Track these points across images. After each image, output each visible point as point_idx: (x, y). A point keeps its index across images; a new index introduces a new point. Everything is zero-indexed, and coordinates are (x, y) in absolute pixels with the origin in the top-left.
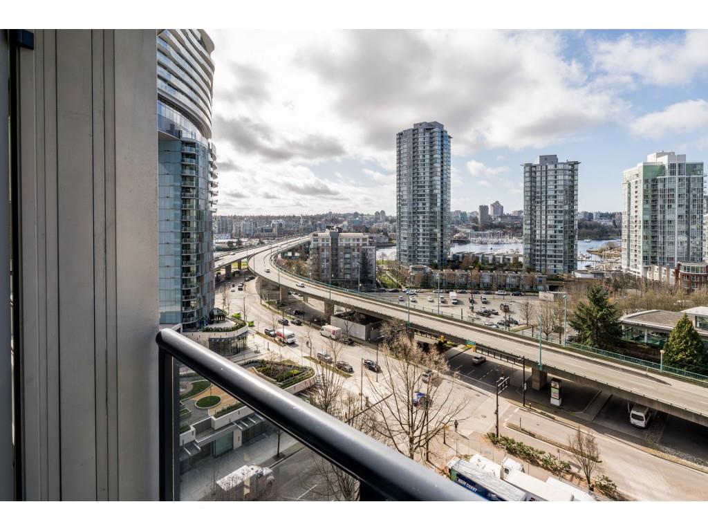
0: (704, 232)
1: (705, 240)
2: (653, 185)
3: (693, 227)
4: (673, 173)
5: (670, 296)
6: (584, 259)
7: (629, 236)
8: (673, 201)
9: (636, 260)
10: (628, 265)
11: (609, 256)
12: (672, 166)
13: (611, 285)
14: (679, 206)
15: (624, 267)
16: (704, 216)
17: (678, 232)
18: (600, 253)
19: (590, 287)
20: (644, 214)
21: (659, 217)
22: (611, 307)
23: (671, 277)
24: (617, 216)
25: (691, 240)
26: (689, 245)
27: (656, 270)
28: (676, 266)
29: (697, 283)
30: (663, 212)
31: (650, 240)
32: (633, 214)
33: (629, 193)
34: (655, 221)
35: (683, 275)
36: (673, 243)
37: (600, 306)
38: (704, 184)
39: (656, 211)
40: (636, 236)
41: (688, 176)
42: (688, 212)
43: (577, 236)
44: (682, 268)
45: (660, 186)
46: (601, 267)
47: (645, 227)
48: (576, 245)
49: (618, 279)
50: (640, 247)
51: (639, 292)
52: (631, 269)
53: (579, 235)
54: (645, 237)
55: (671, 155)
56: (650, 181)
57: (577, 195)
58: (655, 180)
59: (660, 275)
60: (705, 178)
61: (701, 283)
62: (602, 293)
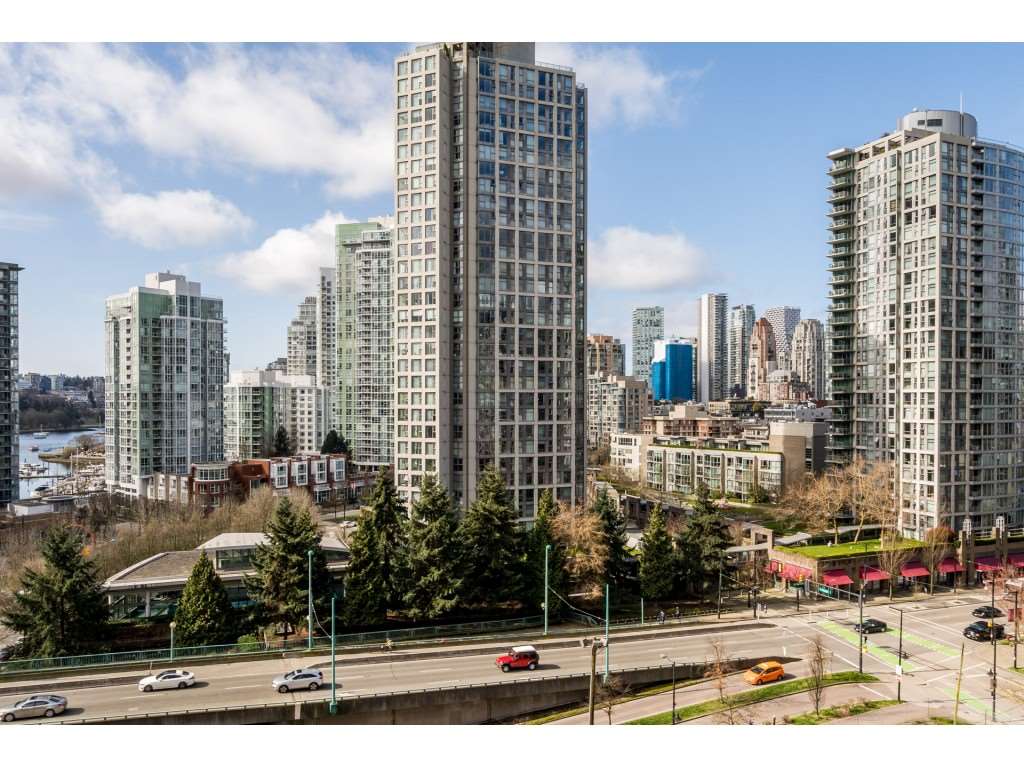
0: (225, 412)
1: (225, 426)
2: (154, 330)
3: (211, 404)
4: (183, 312)
5: (182, 524)
6: (34, 474)
7: (117, 424)
8: (185, 362)
9: (129, 468)
10: (117, 478)
11: (83, 464)
12: (182, 299)
13: (88, 520)
14: (193, 369)
15: (110, 482)
16: (224, 386)
17: (192, 412)
18: (65, 459)
19: (48, 533)
20: (142, 382)
21: (165, 388)
22: (89, 565)
23: (183, 491)
24: (96, 385)
25: (209, 426)
26: (206, 434)
27: (161, 482)
28: (189, 472)
29: (217, 495)
30: (170, 379)
31: (151, 428)
32: (123, 380)
33: (117, 341)
34: (157, 395)
35: (199, 485)
36: (183, 433)
37: (67, 569)
38: (224, 335)
39: (159, 376)
40: (129, 422)
41: (204, 321)
42: (204, 380)
43: (17, 426)
44: (197, 473)
45: (165, 333)
46: (69, 487)
47: (143, 405)
48: (17, 446)
49: (99, 508)
50: (135, 442)
51: (136, 526)
52: (122, 485)
53: (22, 423)
54: (144, 424)
55: (180, 279)
56: (150, 321)
57: (16, 337)
58: (156, 321)
59: (167, 491)
60: (225, 326)
61: (222, 495)
62: (71, 540)
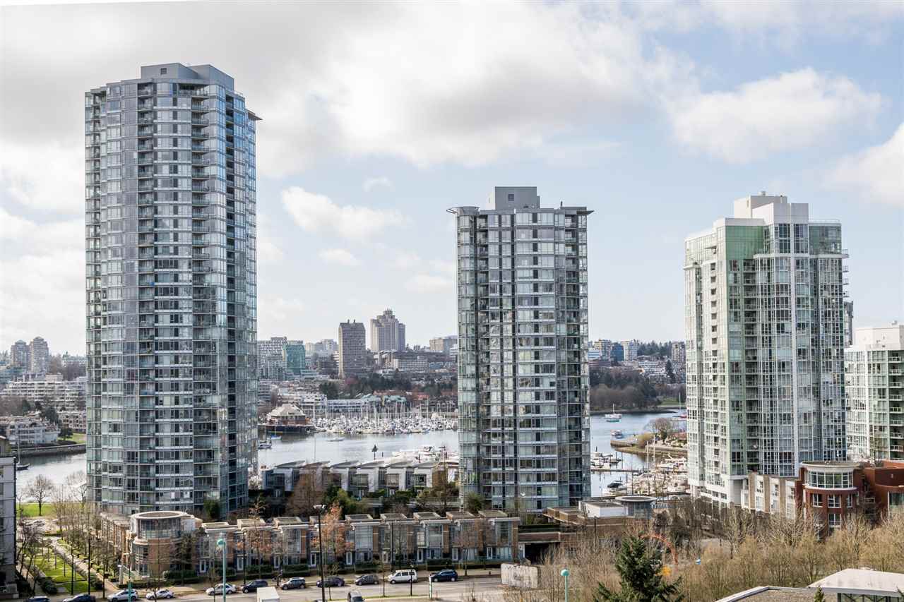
0: (847, 389)
1: (848, 409)
2: (747, 275)
3: (827, 377)
4: (784, 247)
5: (788, 549)
7: (701, 405)
8: (784, 315)
9: (717, 463)
10: (702, 478)
11: (661, 456)
12: (783, 229)
13: (667, 531)
14: (800, 326)
15: (694, 482)
16: (846, 350)
17: (800, 389)
18: (640, 449)
19: (622, 542)
20: (731, 347)
21: (762, 354)
22: (669, 589)
23: (788, 501)
24: (675, 352)
25: (824, 409)
26: (819, 421)
27: (758, 486)
28: (797, 474)
29: (837, 511)
30: (769, 342)
31: (744, 411)
32: (708, 346)
33: (699, 294)
34: (752, 365)
35: (812, 494)
36: (788, 418)
37: (645, 591)
38: (844, 275)
39: (754, 339)
40: (716, 401)
41: (814, 257)
42: (815, 342)
43: (587, 406)
44: (808, 477)
45: (760, 278)
46: (645, 486)
47: (735, 379)
48: (588, 430)
49: (681, 515)
50: (724, 429)
51: (726, 544)
52: (709, 487)
53: (593, 402)
54: (736, 405)
55: (779, 201)
56: (740, 264)
57: (586, 296)
58: (749, 263)
59: (767, 499)
60: (844, 262)
61: (845, 511)
62: (648, 554)
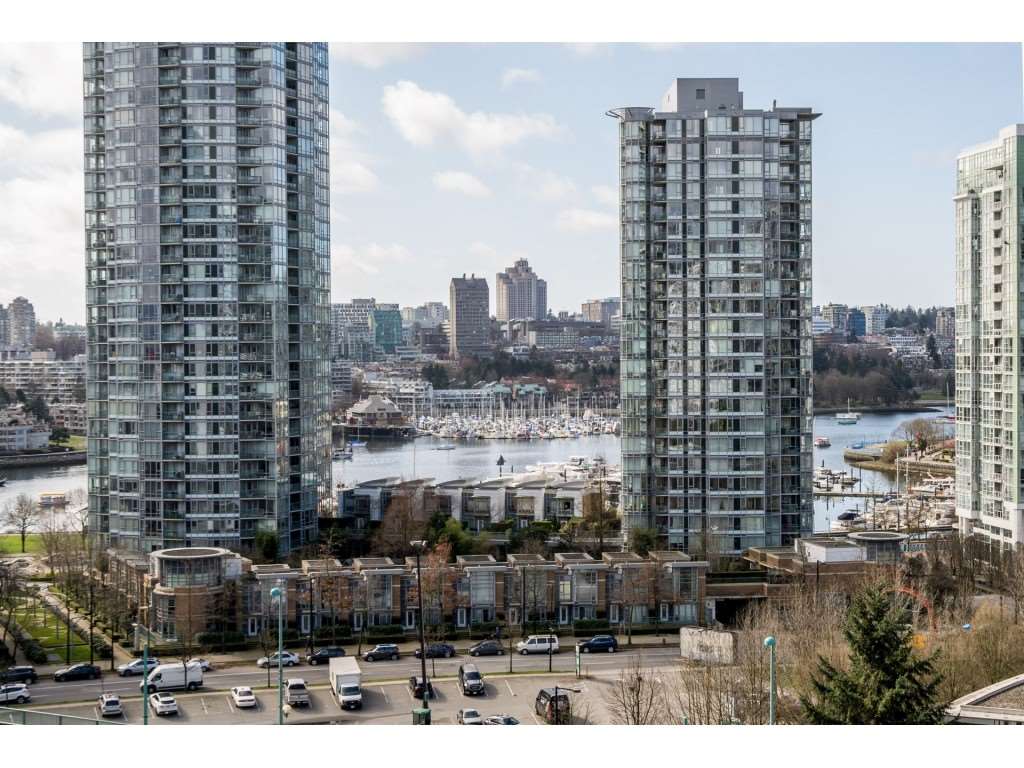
6: (837, 488)
7: (977, 400)
9: (998, 486)
10: (976, 506)
11: (917, 475)
13: (922, 583)
15: (964, 513)
18: (887, 464)
19: (854, 598)
20: (1021, 314)
22: (923, 667)
24: (941, 322)
32: (988, 314)
33: (976, 236)
37: (886, 669)
40: (998, 395)
43: (809, 402)
46: (893, 517)
48: (809, 436)
49: (944, 560)
50: (1010, 435)
51: (1009, 604)
52: (986, 519)
53: (817, 396)
57: (809, 239)
62: (893, 615)
